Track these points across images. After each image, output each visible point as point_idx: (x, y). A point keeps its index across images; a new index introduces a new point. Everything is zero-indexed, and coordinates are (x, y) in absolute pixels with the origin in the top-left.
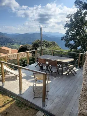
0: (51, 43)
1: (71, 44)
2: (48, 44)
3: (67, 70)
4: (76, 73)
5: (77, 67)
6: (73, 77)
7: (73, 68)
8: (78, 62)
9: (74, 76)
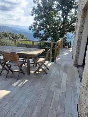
0: (19, 36)
1: (40, 34)
2: (16, 37)
3: (36, 66)
4: (49, 69)
5: (49, 61)
6: (45, 76)
7: (45, 62)
8: (50, 54)
9: (47, 74)
